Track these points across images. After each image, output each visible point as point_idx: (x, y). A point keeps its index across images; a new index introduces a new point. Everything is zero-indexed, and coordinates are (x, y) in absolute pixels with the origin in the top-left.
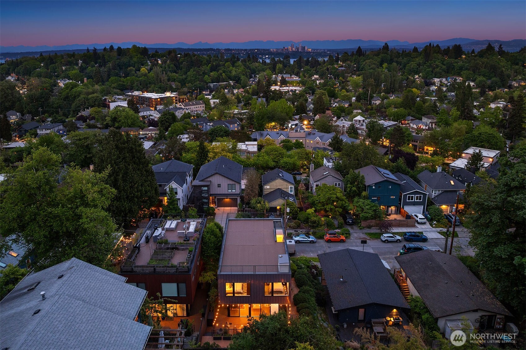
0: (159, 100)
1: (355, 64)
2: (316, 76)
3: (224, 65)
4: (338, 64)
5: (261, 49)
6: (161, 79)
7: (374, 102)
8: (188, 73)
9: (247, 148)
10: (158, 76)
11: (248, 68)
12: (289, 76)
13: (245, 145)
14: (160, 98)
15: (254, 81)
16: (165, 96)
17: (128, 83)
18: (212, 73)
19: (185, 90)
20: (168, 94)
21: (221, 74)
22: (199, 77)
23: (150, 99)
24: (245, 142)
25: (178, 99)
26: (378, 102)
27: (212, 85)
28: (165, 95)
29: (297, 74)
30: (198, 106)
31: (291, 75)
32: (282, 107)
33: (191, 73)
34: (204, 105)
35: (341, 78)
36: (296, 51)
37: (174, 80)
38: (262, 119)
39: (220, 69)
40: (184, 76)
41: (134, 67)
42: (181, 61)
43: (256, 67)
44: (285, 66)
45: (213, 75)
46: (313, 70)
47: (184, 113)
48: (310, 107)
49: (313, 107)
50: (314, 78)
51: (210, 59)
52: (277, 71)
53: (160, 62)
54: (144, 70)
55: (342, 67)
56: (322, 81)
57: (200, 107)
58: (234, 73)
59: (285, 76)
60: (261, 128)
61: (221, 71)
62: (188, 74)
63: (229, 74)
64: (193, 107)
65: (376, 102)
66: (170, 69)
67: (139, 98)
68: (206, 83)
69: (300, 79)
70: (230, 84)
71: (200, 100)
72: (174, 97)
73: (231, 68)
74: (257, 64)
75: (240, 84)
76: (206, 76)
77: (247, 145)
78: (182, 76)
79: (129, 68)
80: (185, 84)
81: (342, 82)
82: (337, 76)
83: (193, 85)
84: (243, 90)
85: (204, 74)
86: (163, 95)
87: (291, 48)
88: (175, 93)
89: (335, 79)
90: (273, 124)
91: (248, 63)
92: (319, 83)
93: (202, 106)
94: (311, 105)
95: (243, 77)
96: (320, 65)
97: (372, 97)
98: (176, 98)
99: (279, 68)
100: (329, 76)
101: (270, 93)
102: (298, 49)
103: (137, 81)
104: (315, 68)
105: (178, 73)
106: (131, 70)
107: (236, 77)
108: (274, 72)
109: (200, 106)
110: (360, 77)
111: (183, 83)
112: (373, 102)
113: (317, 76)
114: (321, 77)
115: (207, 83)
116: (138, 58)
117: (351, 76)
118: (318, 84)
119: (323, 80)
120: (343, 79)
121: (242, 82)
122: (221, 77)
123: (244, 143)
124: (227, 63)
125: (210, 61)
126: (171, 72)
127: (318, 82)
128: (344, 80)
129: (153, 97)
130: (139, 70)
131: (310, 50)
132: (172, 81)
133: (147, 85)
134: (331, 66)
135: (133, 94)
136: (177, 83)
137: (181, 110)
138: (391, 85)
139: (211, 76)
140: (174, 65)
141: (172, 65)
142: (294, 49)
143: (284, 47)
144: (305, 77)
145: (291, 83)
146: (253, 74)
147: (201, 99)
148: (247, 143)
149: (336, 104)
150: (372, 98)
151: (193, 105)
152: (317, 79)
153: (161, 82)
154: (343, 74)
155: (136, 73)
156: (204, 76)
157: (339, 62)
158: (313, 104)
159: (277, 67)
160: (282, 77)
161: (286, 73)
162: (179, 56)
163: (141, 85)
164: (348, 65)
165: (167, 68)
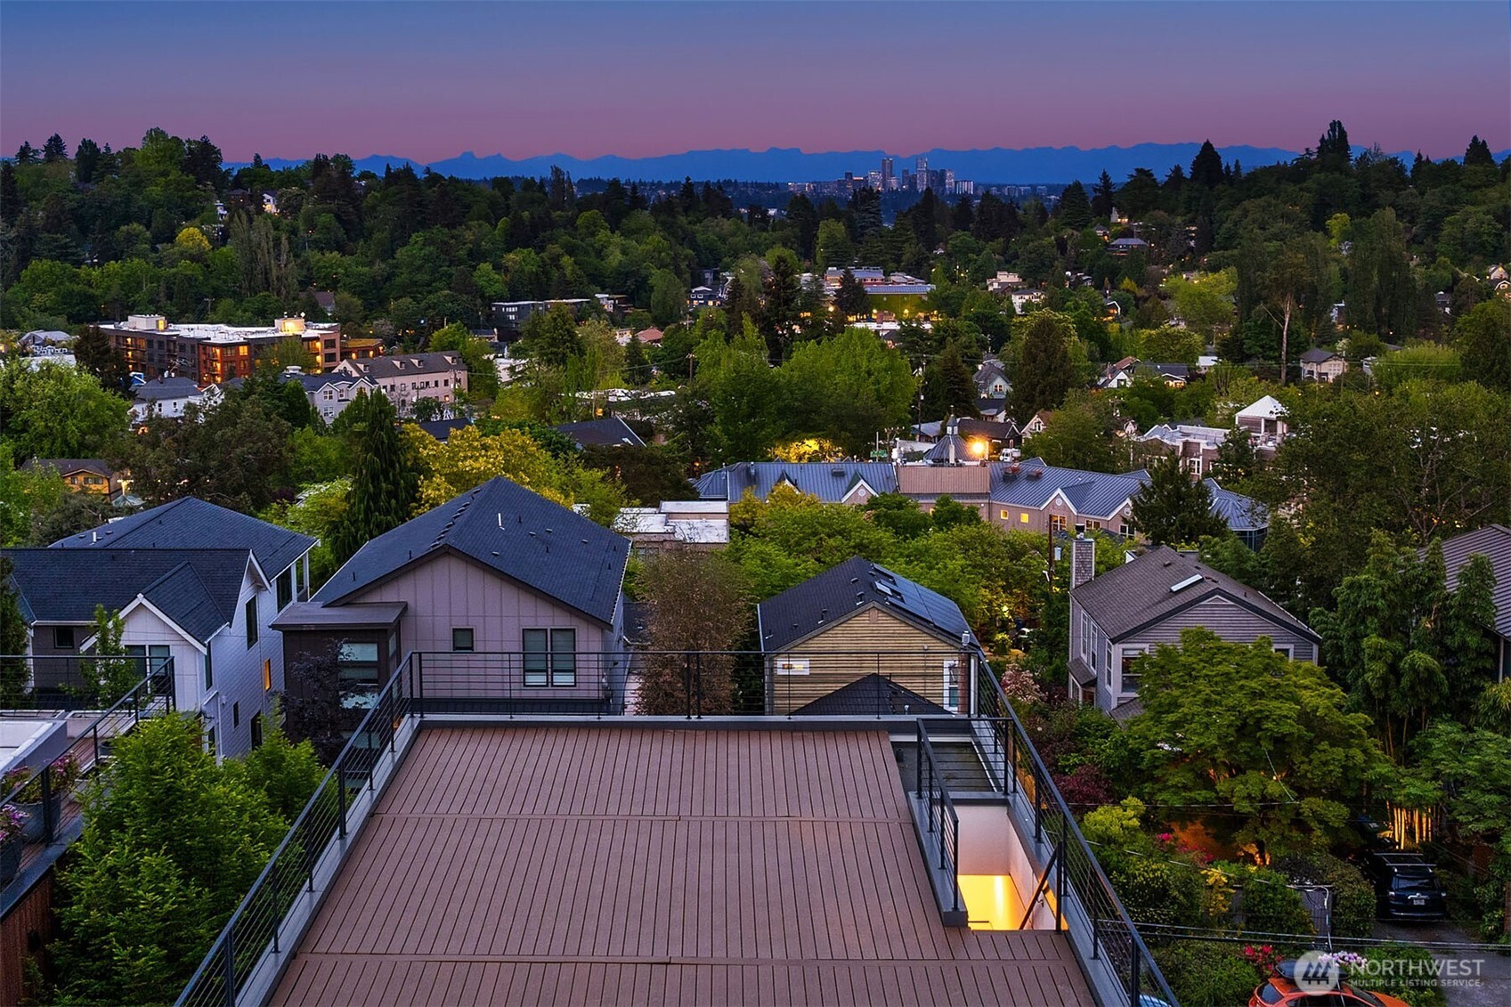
0: (243, 351)
1: (1192, 222)
2: (1005, 278)
3: (571, 223)
4: (1107, 224)
5: (745, 184)
6: (266, 272)
7: (1314, 368)
8: (401, 253)
9: (669, 529)
10: (254, 260)
11: (688, 239)
12: (880, 276)
13: (661, 517)
14: (248, 343)
15: (711, 297)
16: (277, 335)
17: (109, 288)
18: (511, 256)
19: (385, 325)
20: (291, 327)
21: (555, 260)
22: (453, 270)
23: (202, 345)
24: (658, 506)
25: (337, 350)
26: (1334, 369)
27: (511, 309)
28: (277, 331)
29: (918, 269)
30: (431, 378)
31: (887, 274)
32: (856, 367)
33: (415, 248)
34: (463, 375)
35: (1127, 283)
36: (904, 192)
37: (333, 285)
38: (750, 416)
39: (552, 240)
40: (380, 267)
41: (148, 227)
42: (369, 200)
43: (723, 239)
44: (856, 234)
45: (515, 262)
46: (991, 249)
47: (353, 395)
48: (991, 388)
49: (1006, 387)
50: (996, 286)
51: (507, 198)
52: (820, 251)
53: (270, 207)
54: (191, 237)
55: (1127, 233)
56: (1037, 297)
57: (441, 383)
58: (615, 258)
59: (858, 275)
60: (748, 449)
61: (555, 249)
62: (398, 255)
63: (596, 261)
64: (408, 380)
65: (1325, 368)
66: (316, 236)
67: (150, 343)
68: (482, 296)
69: (929, 287)
70: (597, 309)
71: (443, 349)
72: (317, 339)
73: (603, 235)
74: (727, 225)
75: (647, 307)
76: (486, 267)
77: (669, 515)
78: (371, 264)
79: (124, 228)
80: (383, 302)
81: (1136, 298)
82: (1106, 275)
83: (423, 304)
84: (660, 335)
85: (476, 256)
86: (265, 332)
87: (880, 177)
88: (327, 325)
89: (1099, 286)
90: (812, 445)
91: (682, 220)
92: (1023, 307)
93: (449, 376)
94: (999, 382)
95: (658, 278)
96: (1023, 226)
97: (1299, 348)
98: (329, 343)
99: (831, 237)
100: (1068, 278)
101: (790, 328)
102: (912, 182)
103: (155, 279)
104: (1001, 240)
105: (352, 255)
106: (131, 239)
107: (627, 275)
108: (807, 263)
109: (441, 377)
110: (1222, 275)
111: (374, 297)
112: (1307, 368)
113: (1013, 278)
114: (1032, 280)
115: (488, 301)
116: (168, 184)
117: (1175, 272)
118: (1018, 311)
119: (1044, 290)
120: (1140, 285)
121: (655, 297)
122: (555, 274)
123: (654, 510)
124: (587, 214)
125: (508, 207)
126: (321, 246)
127: (1017, 301)
128: (1141, 292)
129: (218, 339)
130: (171, 239)
131: (968, 187)
132: (323, 289)
133: (199, 300)
134: (1075, 233)
135: (124, 326)
136: (345, 295)
137: (343, 385)
138: (1377, 310)
139: (507, 270)
140: (338, 217)
141: (325, 218)
142: (893, 183)
143: (849, 175)
144: (953, 279)
145: (889, 306)
146: (707, 267)
147: (451, 347)
148: (668, 506)
149: (1122, 376)
150: (1298, 352)
151: (409, 370)
152: (1014, 289)
153: (267, 285)
154: (1136, 265)
155: (154, 250)
156: (474, 268)
157: (1115, 218)
158: (1008, 376)
159: (822, 235)
160: (847, 280)
161: (866, 262)
162: (363, 183)
163: (170, 297)
164: (1160, 226)
165: (301, 233)
